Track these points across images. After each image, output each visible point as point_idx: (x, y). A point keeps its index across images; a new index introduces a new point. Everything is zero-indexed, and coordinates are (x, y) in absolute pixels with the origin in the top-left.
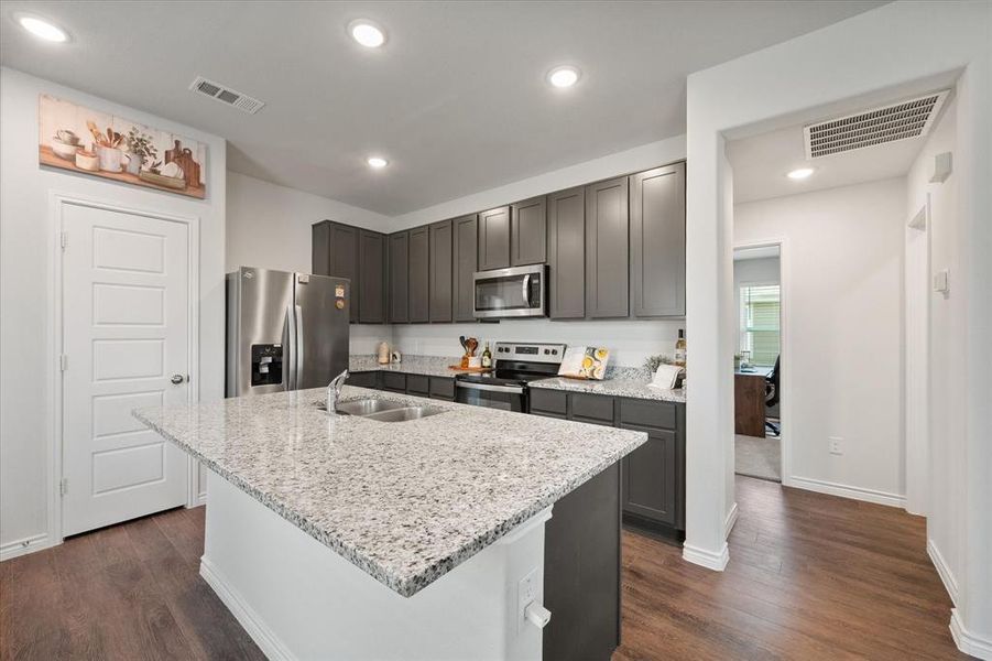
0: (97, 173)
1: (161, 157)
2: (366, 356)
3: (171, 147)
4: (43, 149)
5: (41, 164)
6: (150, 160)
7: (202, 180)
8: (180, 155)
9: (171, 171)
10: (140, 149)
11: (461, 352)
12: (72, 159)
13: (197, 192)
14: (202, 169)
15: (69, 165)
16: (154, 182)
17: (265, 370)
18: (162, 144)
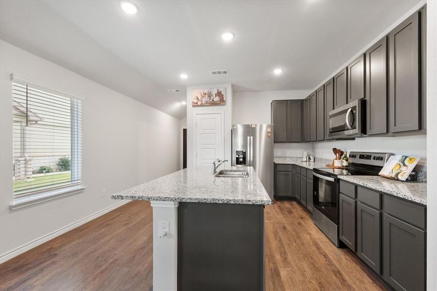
0: (202, 105)
1: (214, 96)
2: (297, 158)
3: (216, 92)
4: (193, 102)
5: (193, 106)
6: (212, 97)
7: (224, 99)
8: (219, 94)
9: (217, 99)
10: (210, 95)
11: (333, 156)
12: (197, 103)
13: (223, 103)
14: (224, 96)
15: (196, 105)
16: (213, 104)
17: (241, 160)
18: (215, 92)
